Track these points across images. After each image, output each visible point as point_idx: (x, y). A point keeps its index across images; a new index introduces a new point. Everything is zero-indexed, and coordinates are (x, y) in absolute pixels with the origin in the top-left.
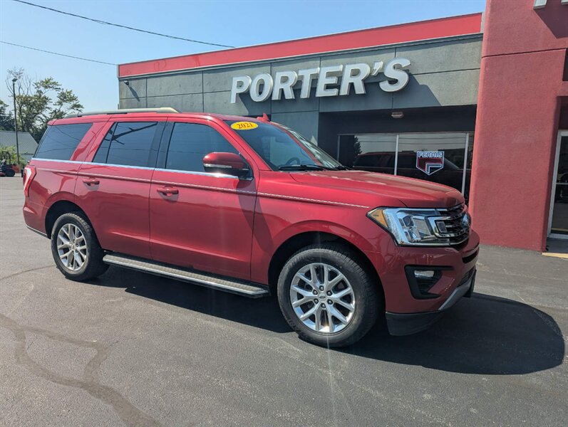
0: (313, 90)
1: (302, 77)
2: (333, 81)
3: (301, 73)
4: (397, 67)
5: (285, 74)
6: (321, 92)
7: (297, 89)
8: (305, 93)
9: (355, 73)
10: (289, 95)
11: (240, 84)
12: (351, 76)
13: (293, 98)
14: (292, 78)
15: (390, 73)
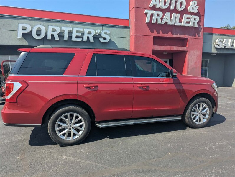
0: (70, 37)
1: (64, 30)
2: (80, 34)
3: (63, 28)
4: (106, 33)
5: (54, 27)
6: (74, 39)
7: (61, 35)
8: (66, 38)
10: (57, 38)
11: (24, 29)
12: (88, 34)
13: (59, 39)
14: (58, 30)
15: (103, 35)
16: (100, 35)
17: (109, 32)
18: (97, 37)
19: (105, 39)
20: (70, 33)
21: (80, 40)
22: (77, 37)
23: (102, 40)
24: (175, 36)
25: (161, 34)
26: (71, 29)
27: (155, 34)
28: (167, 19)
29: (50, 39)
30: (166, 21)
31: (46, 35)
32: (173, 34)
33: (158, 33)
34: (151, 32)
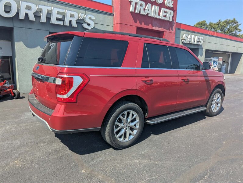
0: (49, 19)
1: (41, 9)
2: (60, 17)
3: (41, 7)
4: (90, 18)
5: (28, 4)
7: (37, 15)
9: (72, 16)
12: (70, 17)
13: (35, 20)
14: (34, 8)
15: (88, 21)
16: (83, 20)
17: (93, 18)
18: (80, 22)
19: (88, 25)
20: (49, 14)
21: (61, 23)
22: (58, 19)
23: (85, 26)
24: (154, 28)
25: (143, 26)
26: (50, 8)
27: (138, 24)
28: (149, 10)
29: (24, 19)
30: (148, 12)
31: (18, 14)
32: (153, 26)
33: (141, 24)
34: (135, 23)
